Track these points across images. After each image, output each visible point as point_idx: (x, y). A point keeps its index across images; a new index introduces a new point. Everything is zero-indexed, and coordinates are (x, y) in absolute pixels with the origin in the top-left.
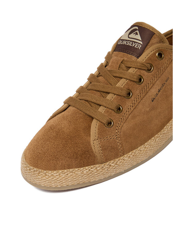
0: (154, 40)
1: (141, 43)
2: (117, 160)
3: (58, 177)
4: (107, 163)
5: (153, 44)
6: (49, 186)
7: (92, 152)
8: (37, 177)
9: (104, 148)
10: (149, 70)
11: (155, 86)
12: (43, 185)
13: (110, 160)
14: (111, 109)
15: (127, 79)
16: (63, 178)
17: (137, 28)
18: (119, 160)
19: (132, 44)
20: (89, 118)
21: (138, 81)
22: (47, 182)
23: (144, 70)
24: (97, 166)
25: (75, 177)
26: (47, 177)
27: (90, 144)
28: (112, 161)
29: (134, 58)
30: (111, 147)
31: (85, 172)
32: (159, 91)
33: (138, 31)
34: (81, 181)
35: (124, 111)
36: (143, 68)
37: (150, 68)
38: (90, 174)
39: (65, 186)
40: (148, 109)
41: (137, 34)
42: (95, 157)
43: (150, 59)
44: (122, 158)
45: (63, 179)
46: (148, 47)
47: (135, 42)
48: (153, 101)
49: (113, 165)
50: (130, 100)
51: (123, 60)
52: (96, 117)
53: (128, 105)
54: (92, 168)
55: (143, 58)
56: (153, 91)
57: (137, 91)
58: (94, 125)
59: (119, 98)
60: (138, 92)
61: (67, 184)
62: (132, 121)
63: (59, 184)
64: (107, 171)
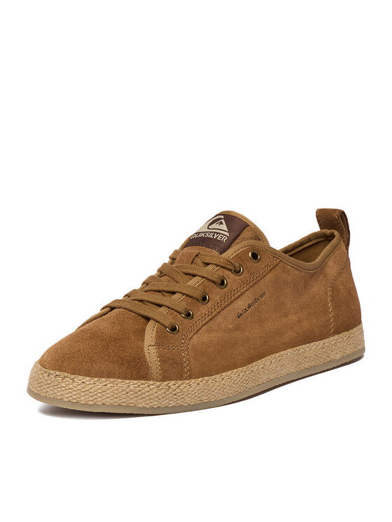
0: (246, 234)
1: (228, 234)
2: (180, 382)
3: (91, 386)
4: (166, 383)
5: (244, 239)
6: (75, 401)
7: (146, 361)
8: (59, 386)
9: (163, 359)
10: (237, 272)
11: (244, 297)
12: (66, 400)
13: (170, 380)
14: (177, 312)
15: (204, 278)
16: (99, 389)
17: (223, 217)
18: (183, 384)
19: (213, 236)
20: (143, 320)
21: (220, 282)
22: (74, 393)
23: (230, 270)
24: (151, 382)
25: (116, 392)
26: (75, 384)
27: (142, 351)
28: (173, 382)
29: (215, 253)
30: (173, 360)
31: (132, 387)
32: (249, 307)
33: (223, 221)
34: (124, 400)
35: (196, 318)
36: (228, 267)
37: (238, 270)
38: (139, 393)
39: (100, 403)
40: (231, 326)
41: (221, 223)
42: (148, 368)
43: (238, 257)
44: (187, 382)
45: (99, 391)
46: (237, 241)
47: (218, 233)
48: (239, 317)
49: (174, 387)
50: (205, 306)
51: (199, 253)
52: (155, 317)
53: (202, 311)
54: (142, 384)
55: (230, 254)
56: (241, 304)
57: (216, 295)
58: (151, 331)
59: (190, 299)
60: (218, 298)
61: (104, 401)
62: (206, 335)
63: (91, 399)
64: (164, 395)
